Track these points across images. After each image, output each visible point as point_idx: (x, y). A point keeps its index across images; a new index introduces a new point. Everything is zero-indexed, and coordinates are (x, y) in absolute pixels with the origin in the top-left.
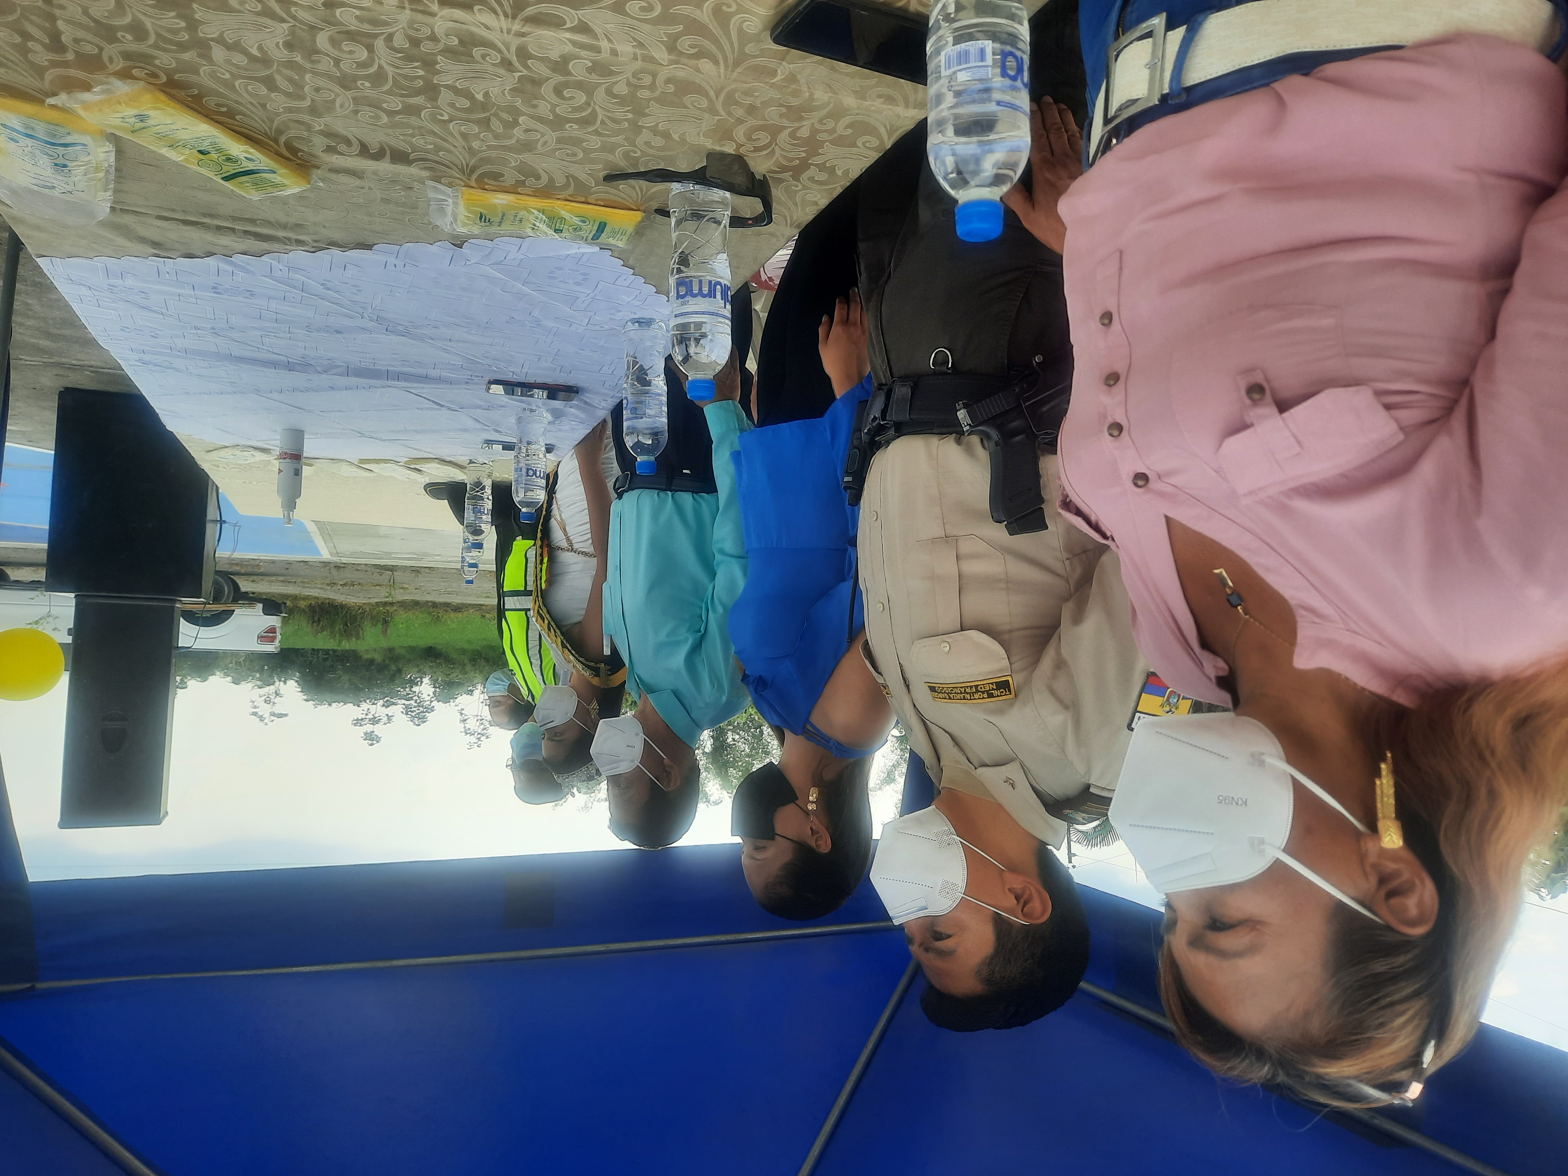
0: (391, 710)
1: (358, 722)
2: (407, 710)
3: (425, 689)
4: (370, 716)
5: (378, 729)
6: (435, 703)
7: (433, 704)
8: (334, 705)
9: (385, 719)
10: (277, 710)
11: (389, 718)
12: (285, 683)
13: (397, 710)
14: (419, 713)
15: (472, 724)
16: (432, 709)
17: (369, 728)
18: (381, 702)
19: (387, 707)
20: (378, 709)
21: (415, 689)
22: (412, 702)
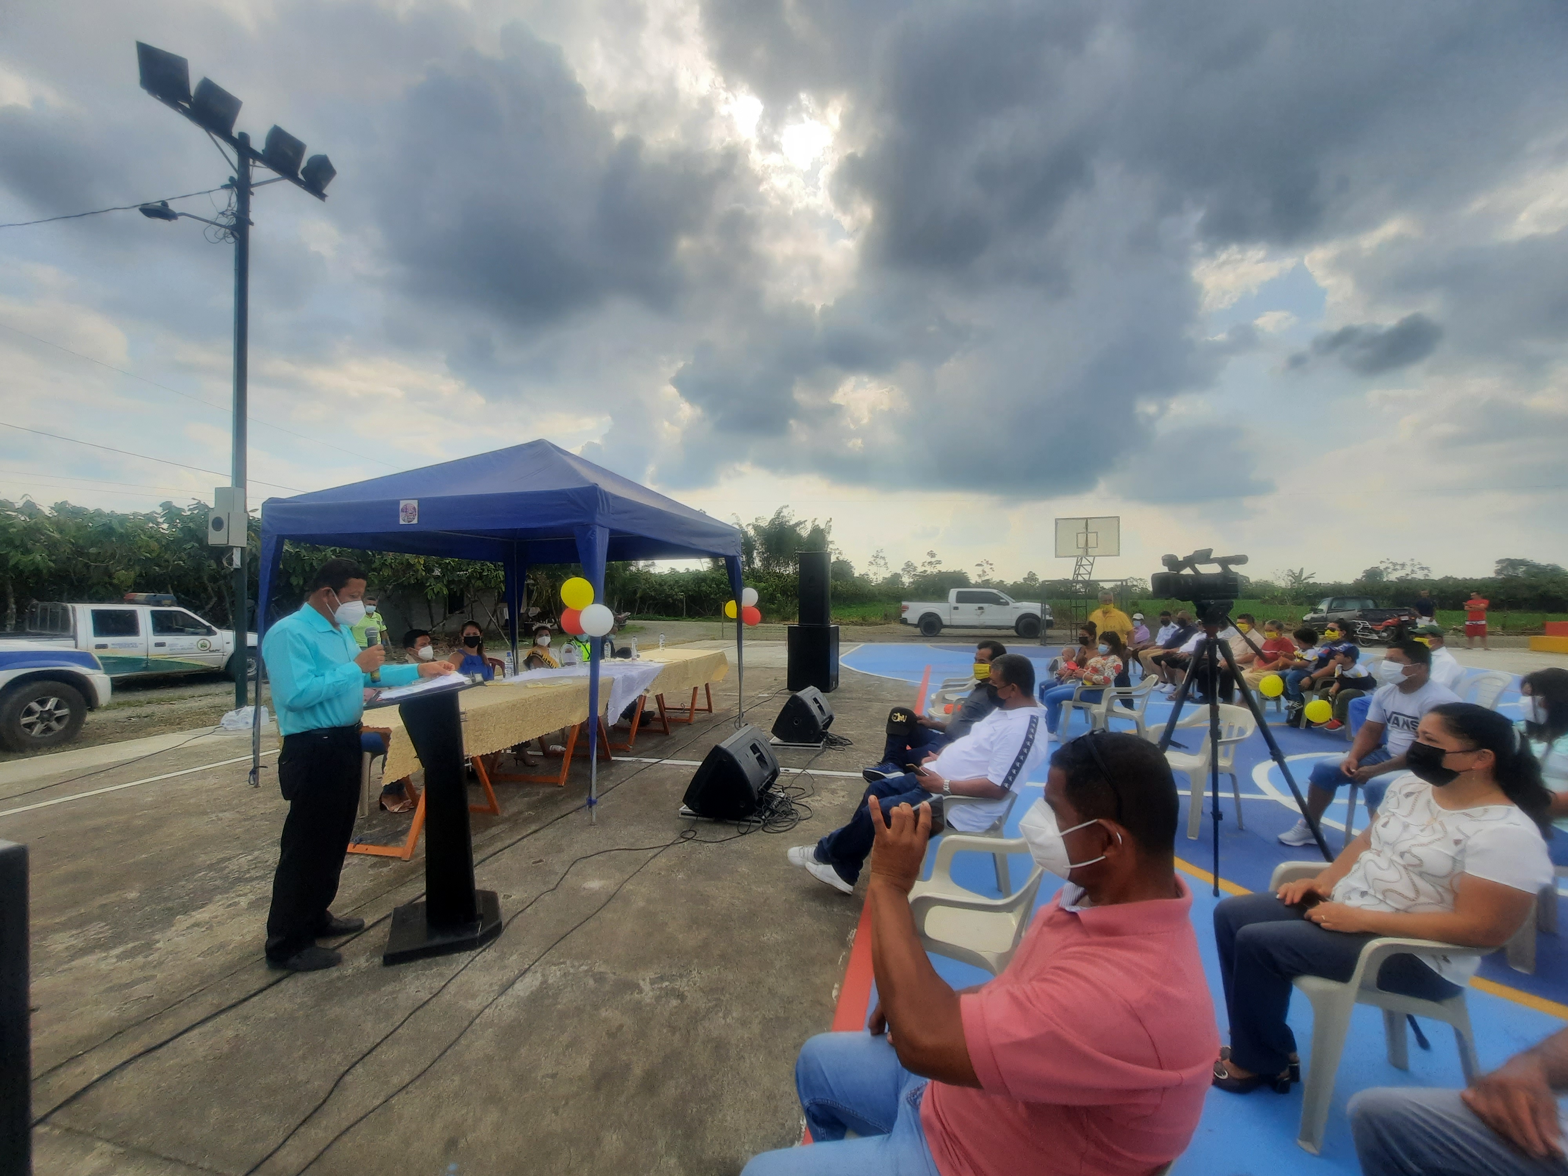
0: (923, 569)
1: (939, 562)
2: (915, 569)
3: (907, 580)
4: (933, 566)
5: (929, 559)
6: (901, 573)
7: (902, 573)
8: (952, 571)
9: (926, 564)
10: (981, 568)
11: (923, 565)
12: (976, 582)
13: (920, 569)
14: (909, 567)
15: (882, 562)
16: (903, 569)
17: (933, 560)
18: (928, 573)
19: (925, 571)
20: (930, 570)
21: (912, 580)
22: (913, 573)
